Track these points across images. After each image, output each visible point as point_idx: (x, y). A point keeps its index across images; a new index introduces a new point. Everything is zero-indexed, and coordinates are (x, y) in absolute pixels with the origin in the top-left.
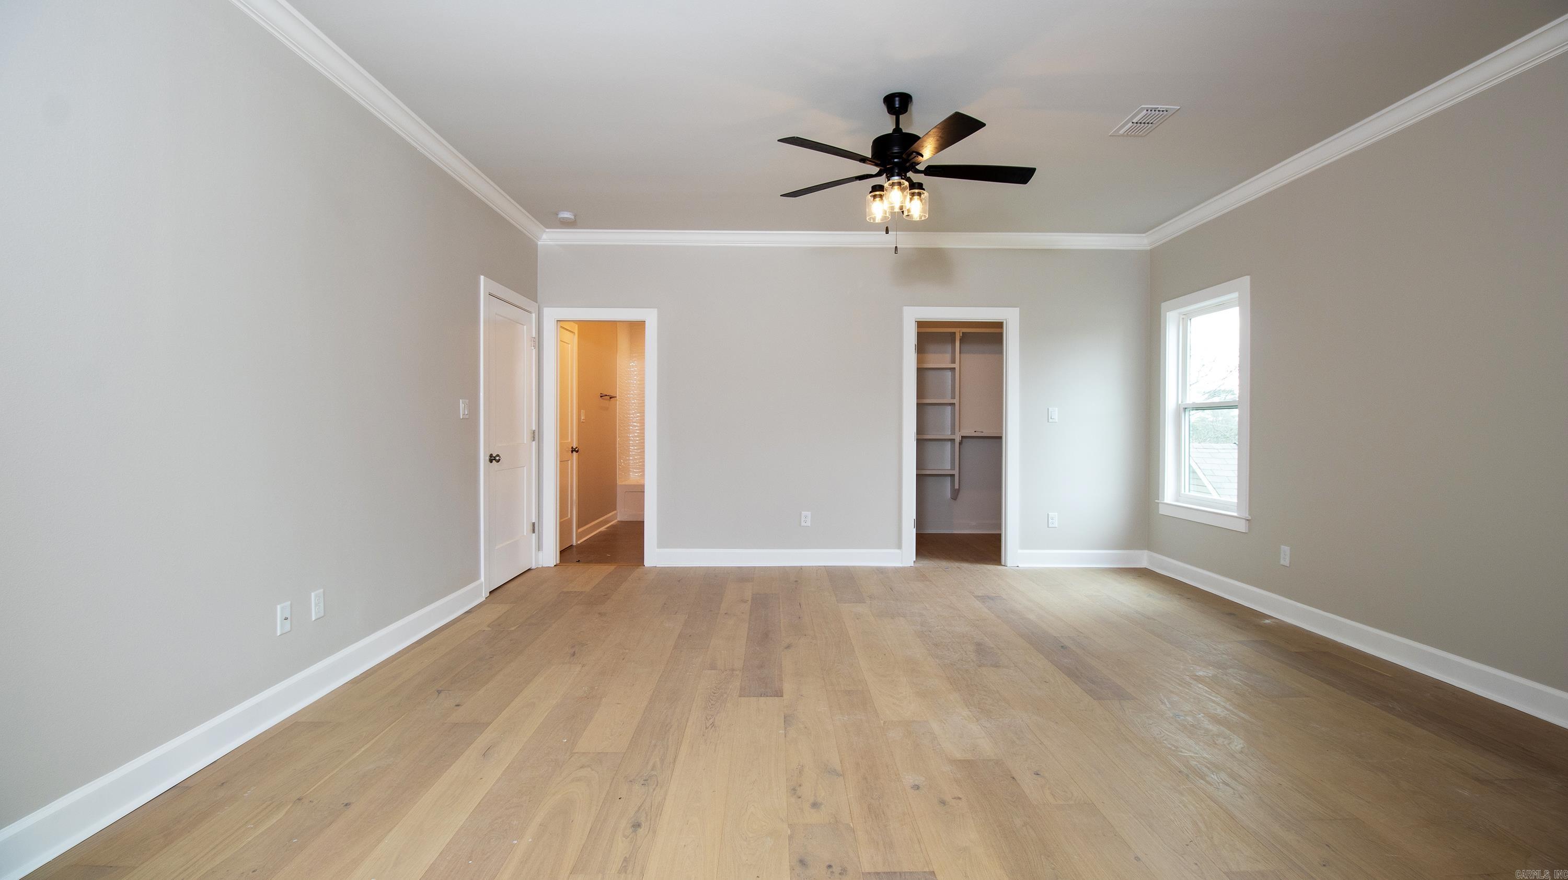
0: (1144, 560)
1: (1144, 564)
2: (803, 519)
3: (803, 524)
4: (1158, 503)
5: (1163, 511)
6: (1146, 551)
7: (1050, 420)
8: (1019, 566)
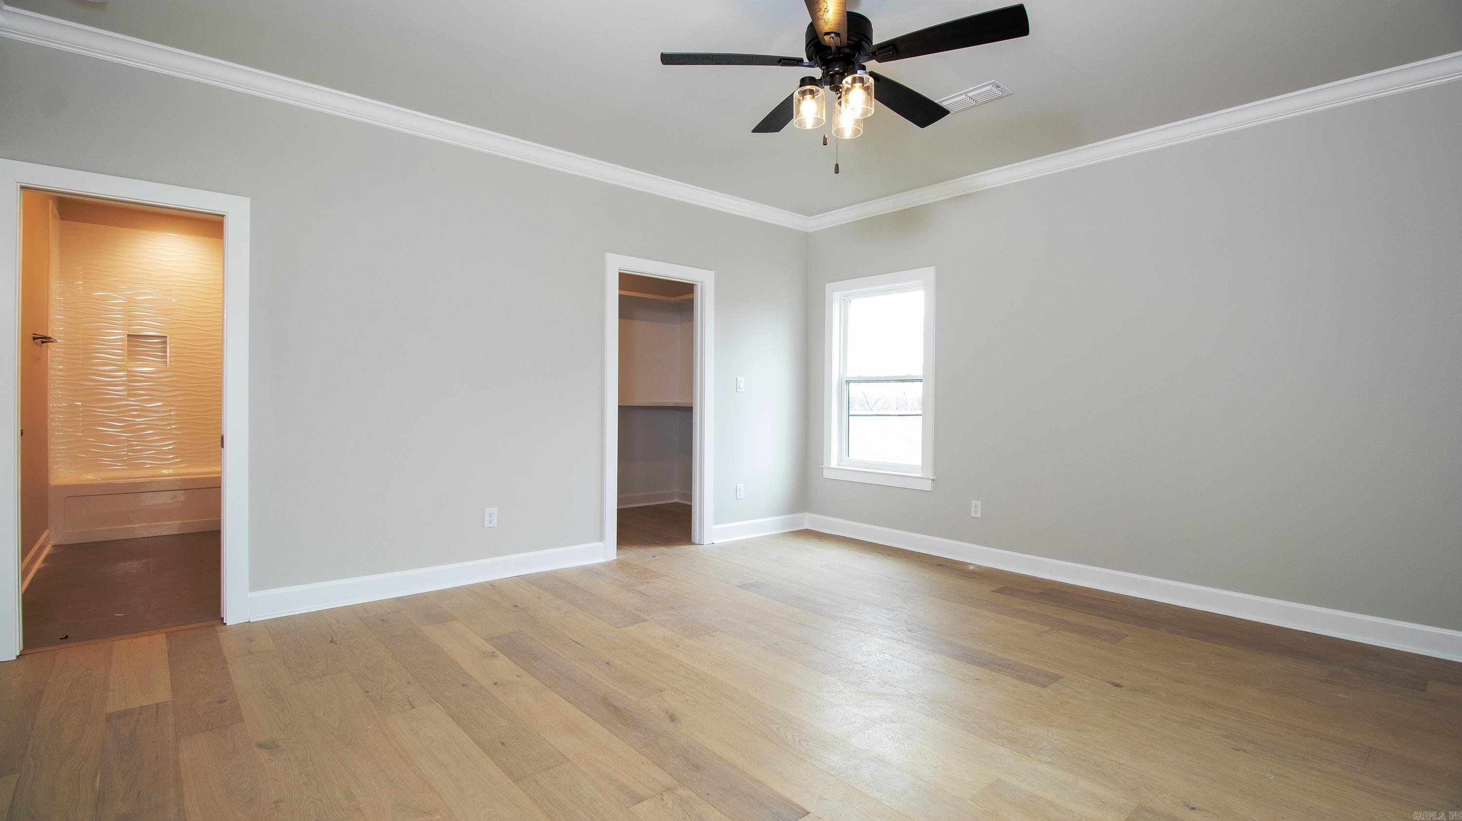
0: (808, 521)
1: (806, 526)
2: (487, 518)
3: (487, 524)
4: (823, 468)
5: (827, 474)
6: (806, 513)
7: (739, 390)
8: (715, 542)
